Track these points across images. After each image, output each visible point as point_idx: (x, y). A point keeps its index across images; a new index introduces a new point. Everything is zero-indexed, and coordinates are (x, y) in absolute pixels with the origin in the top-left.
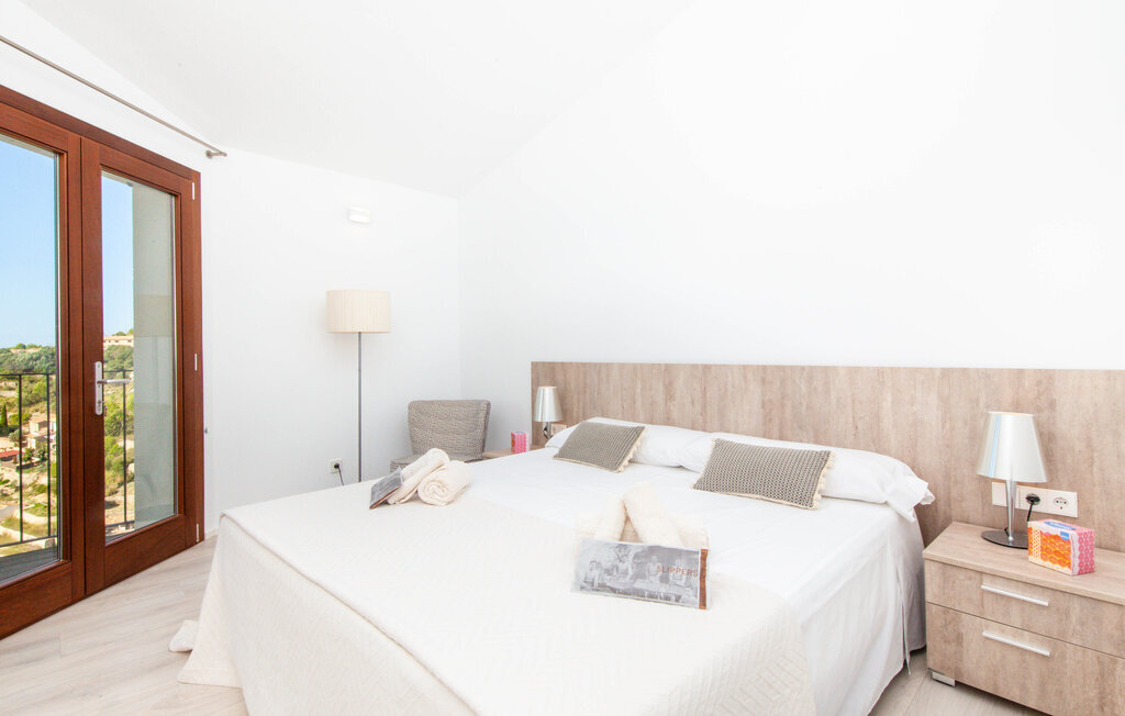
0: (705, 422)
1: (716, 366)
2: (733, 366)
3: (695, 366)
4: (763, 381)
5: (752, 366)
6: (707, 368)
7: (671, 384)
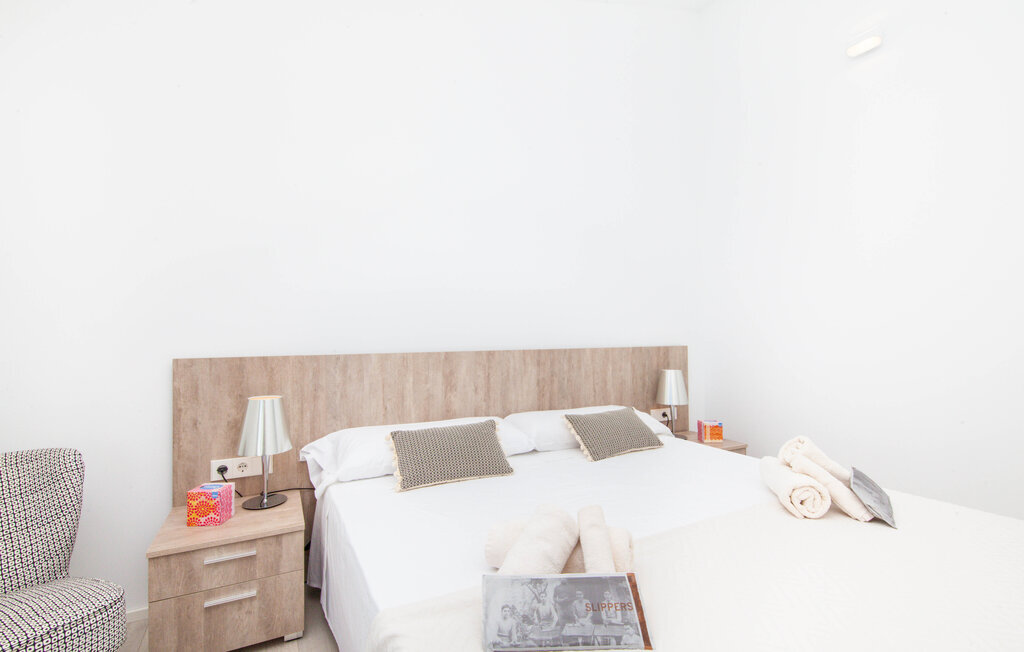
0: (488, 407)
1: (499, 352)
2: (515, 351)
3: (478, 353)
4: (539, 364)
5: (530, 351)
6: (490, 354)
7: (452, 373)
